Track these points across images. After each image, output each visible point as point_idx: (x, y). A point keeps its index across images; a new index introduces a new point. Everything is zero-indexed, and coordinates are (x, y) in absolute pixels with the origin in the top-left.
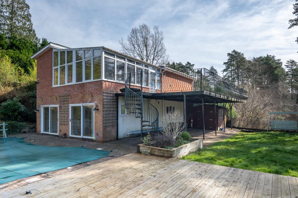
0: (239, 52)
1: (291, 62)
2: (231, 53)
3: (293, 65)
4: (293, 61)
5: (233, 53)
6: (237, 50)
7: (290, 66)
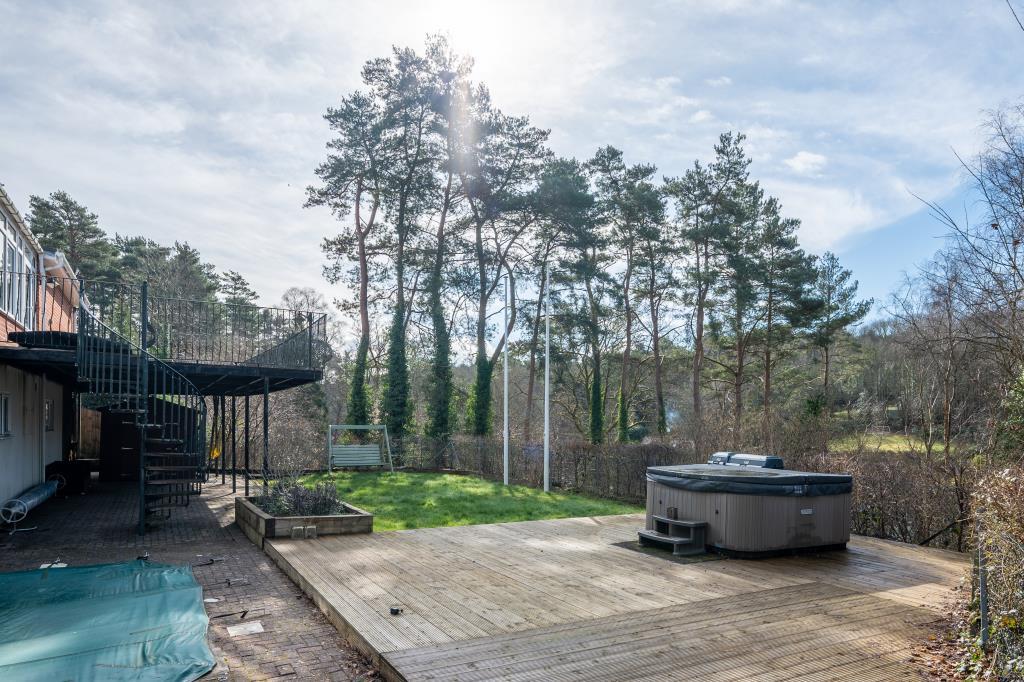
0: (81, 204)
1: (233, 279)
2: (46, 197)
3: (239, 288)
4: (240, 278)
5: (58, 204)
6: (72, 197)
7: (230, 290)
